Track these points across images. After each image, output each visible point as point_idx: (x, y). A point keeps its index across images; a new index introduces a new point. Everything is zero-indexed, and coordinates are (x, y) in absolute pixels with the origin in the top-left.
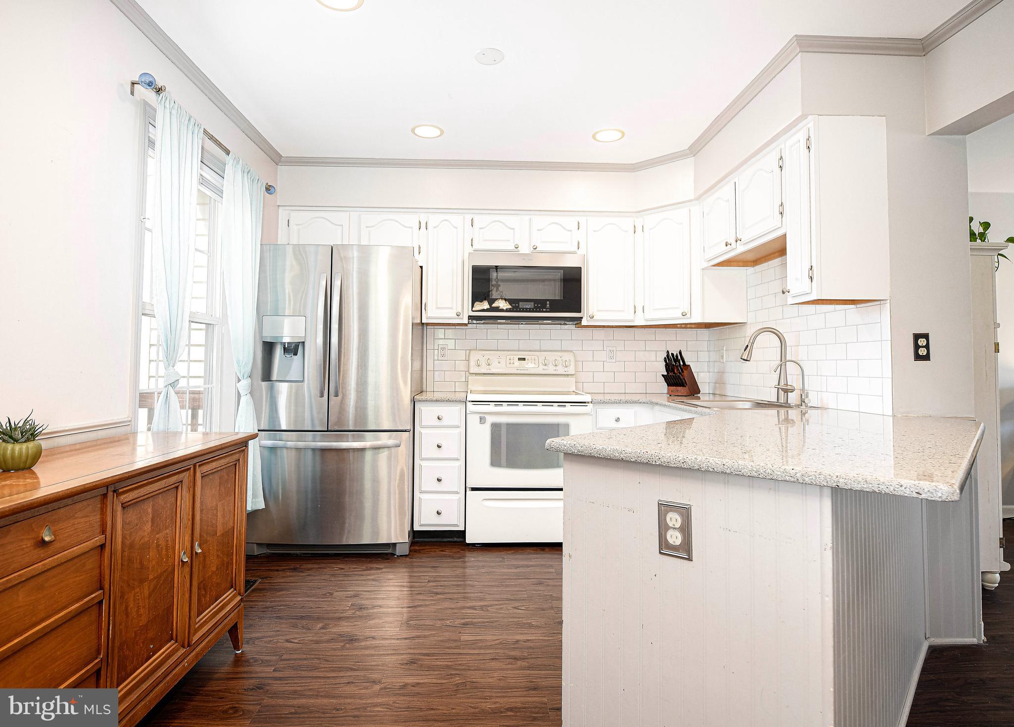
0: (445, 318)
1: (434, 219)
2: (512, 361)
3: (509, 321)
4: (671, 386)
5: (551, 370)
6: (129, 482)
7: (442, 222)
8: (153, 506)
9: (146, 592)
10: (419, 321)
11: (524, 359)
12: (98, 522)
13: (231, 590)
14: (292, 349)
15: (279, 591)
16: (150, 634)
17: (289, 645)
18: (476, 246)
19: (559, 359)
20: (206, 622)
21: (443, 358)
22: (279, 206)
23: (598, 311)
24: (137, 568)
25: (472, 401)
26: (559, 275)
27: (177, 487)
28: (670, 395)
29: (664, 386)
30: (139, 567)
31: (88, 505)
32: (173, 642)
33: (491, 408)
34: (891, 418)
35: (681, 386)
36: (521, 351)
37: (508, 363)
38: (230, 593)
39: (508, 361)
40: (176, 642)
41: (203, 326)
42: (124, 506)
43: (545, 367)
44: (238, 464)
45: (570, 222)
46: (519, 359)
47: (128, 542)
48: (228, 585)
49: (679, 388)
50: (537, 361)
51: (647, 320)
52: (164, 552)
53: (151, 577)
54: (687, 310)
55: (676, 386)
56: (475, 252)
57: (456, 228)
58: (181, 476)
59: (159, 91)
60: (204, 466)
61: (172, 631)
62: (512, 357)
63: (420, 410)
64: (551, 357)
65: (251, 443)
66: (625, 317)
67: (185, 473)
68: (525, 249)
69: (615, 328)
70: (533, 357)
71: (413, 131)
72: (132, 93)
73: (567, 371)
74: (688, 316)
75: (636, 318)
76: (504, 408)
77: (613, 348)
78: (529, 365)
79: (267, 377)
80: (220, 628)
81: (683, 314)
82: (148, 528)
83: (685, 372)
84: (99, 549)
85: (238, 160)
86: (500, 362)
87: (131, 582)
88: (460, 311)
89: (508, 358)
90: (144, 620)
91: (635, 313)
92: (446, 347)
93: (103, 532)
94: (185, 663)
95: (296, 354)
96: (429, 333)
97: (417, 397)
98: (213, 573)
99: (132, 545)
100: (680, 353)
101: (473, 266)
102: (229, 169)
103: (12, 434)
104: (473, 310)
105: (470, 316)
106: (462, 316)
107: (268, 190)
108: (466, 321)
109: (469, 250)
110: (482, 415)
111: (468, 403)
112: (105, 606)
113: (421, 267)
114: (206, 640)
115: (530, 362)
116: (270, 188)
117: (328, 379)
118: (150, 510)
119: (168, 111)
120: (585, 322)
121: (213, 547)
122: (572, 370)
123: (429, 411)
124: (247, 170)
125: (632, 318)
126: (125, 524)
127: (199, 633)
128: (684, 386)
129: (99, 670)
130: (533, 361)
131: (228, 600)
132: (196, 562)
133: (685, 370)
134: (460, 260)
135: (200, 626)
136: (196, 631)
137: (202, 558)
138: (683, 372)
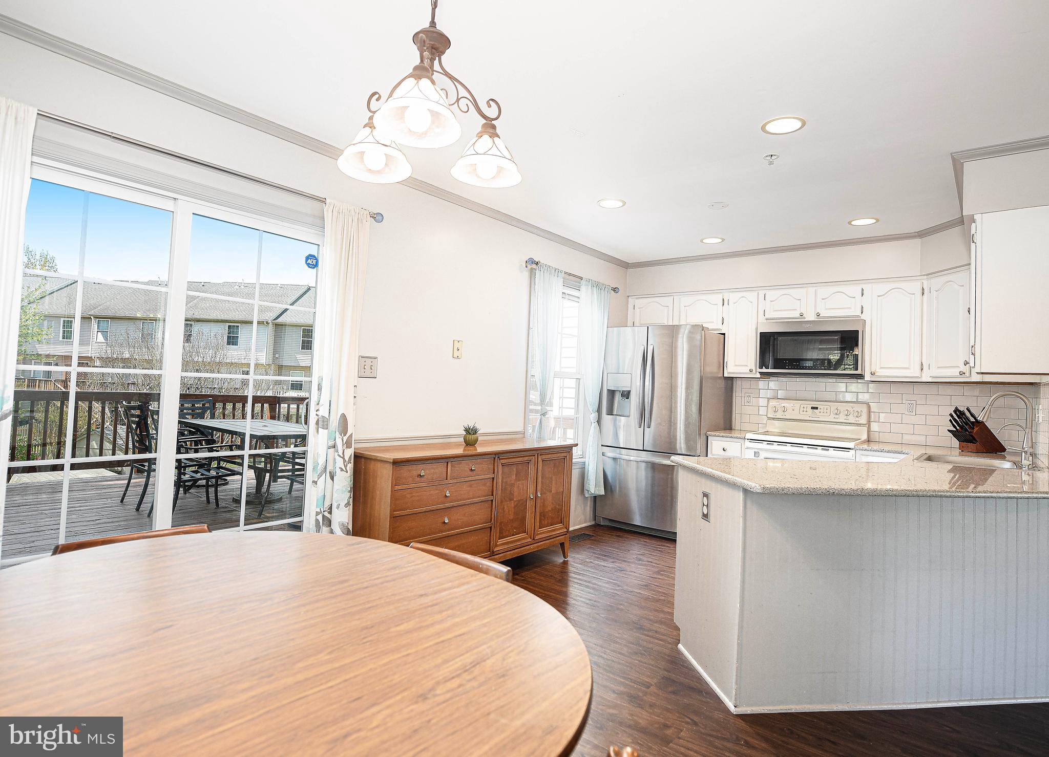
0: (741, 373)
1: (733, 297)
2: (805, 410)
3: (797, 376)
4: (964, 443)
5: (842, 419)
6: (505, 455)
7: (740, 298)
8: (517, 469)
9: (513, 505)
11: (817, 408)
12: (492, 468)
13: (561, 525)
14: (626, 395)
18: (767, 316)
19: (850, 409)
20: (543, 533)
21: (749, 405)
22: (628, 298)
23: (881, 368)
25: (751, 440)
27: (529, 463)
28: (962, 451)
29: (956, 443)
30: (509, 493)
31: (488, 461)
32: (526, 534)
33: (764, 446)
35: (971, 443)
36: (818, 401)
37: (801, 411)
38: (559, 526)
39: (802, 409)
40: (528, 535)
42: (503, 465)
43: (836, 416)
44: (566, 460)
45: (855, 290)
46: (813, 408)
47: (504, 480)
48: (559, 521)
50: (828, 411)
51: (933, 377)
52: (522, 491)
53: (515, 500)
56: (767, 322)
57: (752, 302)
58: (530, 458)
59: (537, 264)
61: (525, 530)
62: (805, 406)
63: (711, 445)
64: (843, 407)
66: (912, 373)
67: (532, 457)
68: (810, 317)
70: (826, 407)
71: (701, 241)
72: (527, 267)
73: (858, 421)
74: (967, 374)
75: (923, 375)
76: (775, 447)
77: (912, 402)
78: (819, 414)
79: (610, 412)
80: (553, 540)
81: (961, 373)
82: (514, 477)
83: (976, 429)
84: (492, 479)
85: (588, 281)
86: (794, 409)
87: (506, 498)
88: (754, 369)
89: (802, 406)
90: (511, 517)
91: (922, 369)
92: (751, 395)
93: (494, 473)
94: (532, 547)
95: (628, 398)
96: (737, 385)
97: (709, 433)
98: (549, 511)
99: (506, 482)
100: (968, 410)
101: (761, 333)
102: (583, 288)
103: (468, 431)
104: (761, 367)
105: (759, 372)
106: (754, 371)
107: (614, 291)
108: (758, 375)
109: (762, 319)
110: (756, 450)
111: (746, 440)
112: (494, 503)
113: (724, 334)
114: (544, 542)
115: (822, 411)
116: (615, 290)
117: (644, 416)
118: (515, 470)
119: (542, 272)
120: (868, 377)
121: (549, 497)
122: (863, 420)
123: (717, 444)
124: (597, 285)
125: (917, 373)
126: (503, 472)
127: (540, 536)
128: (973, 443)
129: (491, 527)
130: (825, 411)
131: (559, 528)
132: (539, 501)
133: (977, 427)
134: (755, 327)
135: (541, 534)
136: (538, 534)
137: (542, 501)
138: (974, 429)
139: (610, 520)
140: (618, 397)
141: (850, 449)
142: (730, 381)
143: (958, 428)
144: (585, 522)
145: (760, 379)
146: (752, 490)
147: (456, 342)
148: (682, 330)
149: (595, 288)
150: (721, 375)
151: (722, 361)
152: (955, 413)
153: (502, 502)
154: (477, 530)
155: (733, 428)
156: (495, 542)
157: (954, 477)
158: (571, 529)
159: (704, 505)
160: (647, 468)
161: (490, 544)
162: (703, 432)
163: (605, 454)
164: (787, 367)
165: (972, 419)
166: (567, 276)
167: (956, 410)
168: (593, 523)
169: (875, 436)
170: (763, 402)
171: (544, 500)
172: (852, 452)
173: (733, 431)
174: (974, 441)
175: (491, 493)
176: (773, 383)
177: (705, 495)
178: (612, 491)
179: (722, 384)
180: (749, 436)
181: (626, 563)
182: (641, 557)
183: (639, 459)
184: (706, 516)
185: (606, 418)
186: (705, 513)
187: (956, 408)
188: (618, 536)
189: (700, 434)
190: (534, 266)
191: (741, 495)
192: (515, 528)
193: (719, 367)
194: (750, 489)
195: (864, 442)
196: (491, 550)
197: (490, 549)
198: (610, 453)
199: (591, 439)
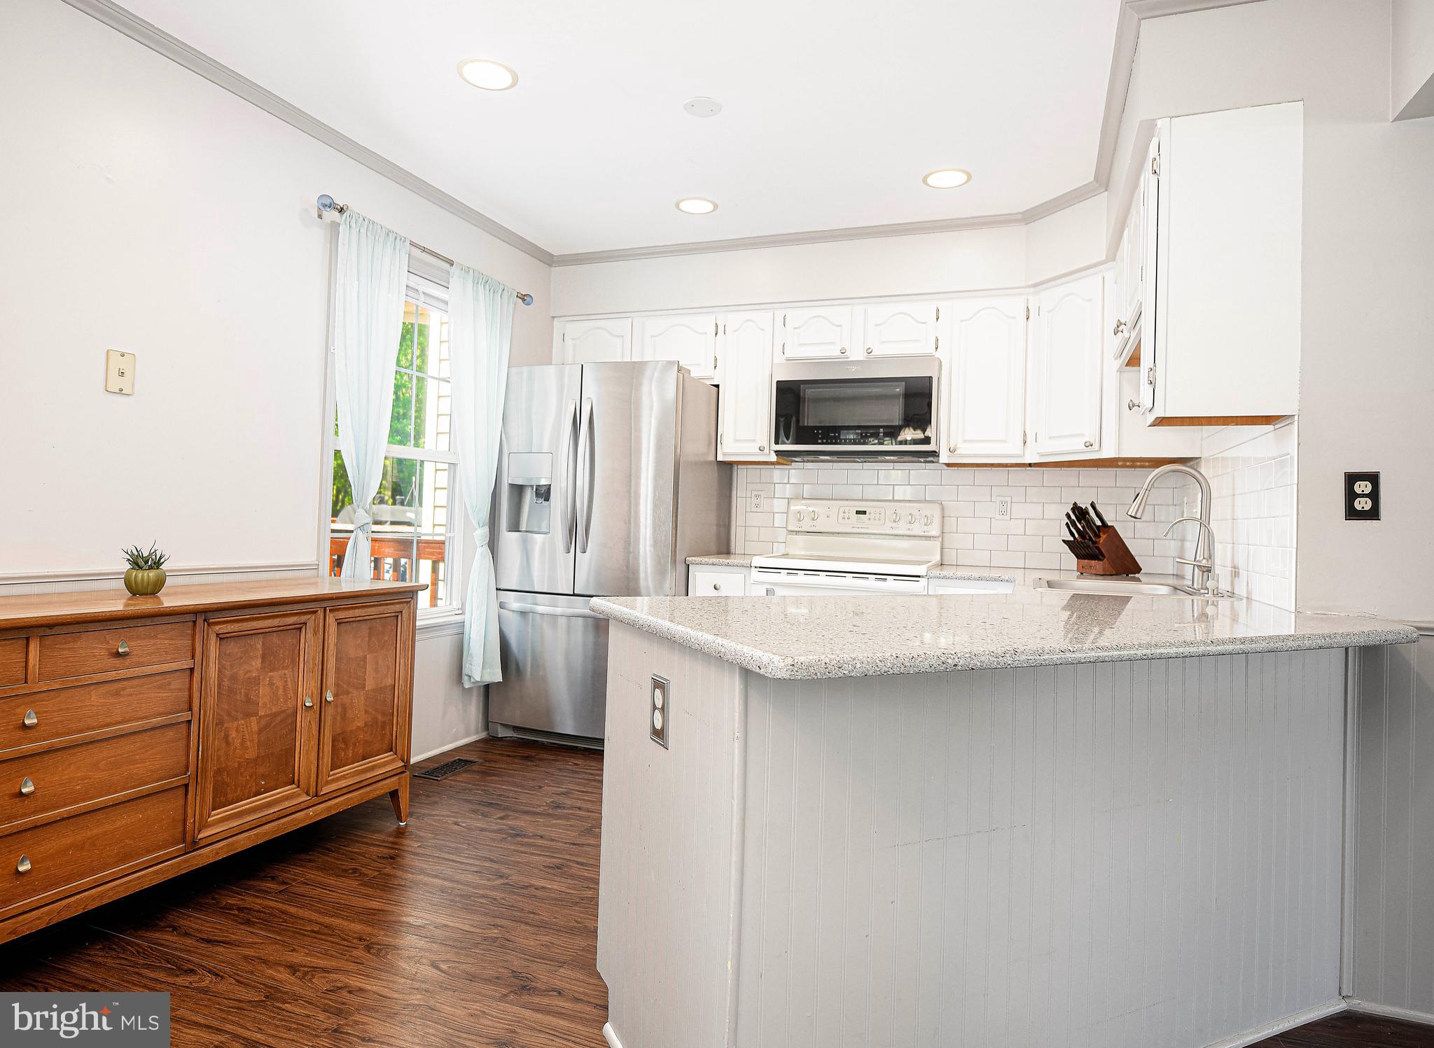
1: (733, 322)
2: (846, 515)
3: (835, 458)
4: (1082, 559)
5: (903, 528)
7: (744, 321)
8: (263, 643)
9: (255, 728)
10: (712, 458)
11: (864, 513)
12: (188, 646)
13: (389, 754)
14: (544, 493)
15: (490, 776)
16: (261, 770)
17: (456, 827)
18: (788, 354)
19: (915, 512)
20: (344, 777)
21: (758, 510)
22: (553, 317)
23: (965, 441)
24: (241, 701)
25: (760, 567)
26: (899, 389)
27: (300, 629)
28: (1082, 574)
29: (1071, 560)
30: (243, 699)
31: (174, 629)
32: (294, 786)
33: (783, 577)
34: (1293, 616)
35: (1095, 560)
36: (867, 500)
37: (840, 518)
38: (387, 756)
39: (841, 515)
40: (298, 787)
41: (446, 466)
42: (221, 638)
43: (894, 525)
44: (400, 617)
45: (926, 310)
46: (858, 512)
47: (228, 673)
48: (385, 746)
49: (1093, 562)
50: (882, 516)
51: (1043, 455)
52: (281, 692)
53: (261, 713)
54: (1094, 439)
55: (1088, 559)
56: (788, 362)
57: (763, 330)
58: (303, 618)
59: (341, 210)
60: (340, 612)
61: (294, 775)
62: (849, 509)
63: (695, 577)
64: (903, 509)
65: (420, 593)
66: (1010, 450)
67: (309, 616)
68: (857, 354)
69: (1010, 467)
70: (878, 510)
71: (677, 206)
72: (320, 216)
73: (928, 531)
74: (1096, 446)
75: (1027, 452)
76: (801, 578)
77: (1006, 499)
78: (867, 521)
79: (515, 527)
80: (368, 789)
81: (1087, 445)
82: (257, 663)
83: (1103, 537)
84: (188, 672)
85: (467, 270)
86: (829, 516)
87: (233, 713)
88: (766, 444)
89: (842, 510)
90: (251, 754)
91: (1025, 443)
92: (762, 493)
93: (193, 657)
94: (311, 812)
95: (547, 499)
96: (740, 475)
97: (690, 559)
98: (358, 728)
99: (233, 678)
100: (1093, 505)
101: (778, 382)
102: (455, 283)
103: (138, 562)
104: (777, 442)
105: (776, 452)
106: (767, 451)
107: (524, 300)
108: (774, 458)
109: (779, 359)
110: (769, 587)
111: (753, 569)
112: (194, 727)
113: (717, 386)
114: (345, 797)
115: (872, 516)
116: (524, 298)
117: (575, 531)
118: (259, 646)
119: (354, 231)
120: (944, 458)
121: (358, 701)
122: (934, 531)
123: (705, 578)
124: (482, 280)
125: (1019, 452)
126: (221, 655)
127: (333, 787)
128: (1099, 560)
129: (186, 786)
130: (878, 516)
131: (385, 763)
132: (329, 713)
133: (1104, 533)
134: (768, 373)
135: (333, 781)
136: (328, 783)
137: (339, 710)
138: (1099, 537)
139: (516, 728)
140: (529, 496)
141: (919, 576)
142: (727, 468)
143: (1077, 536)
144: (467, 735)
145: (777, 467)
146: (762, 672)
147: (115, 358)
148: (648, 373)
149: (481, 288)
150: (713, 459)
151: (713, 434)
152: (1074, 512)
153: (220, 723)
154: (143, 797)
155: (733, 550)
156: (201, 815)
157: (1071, 616)
158: (413, 760)
159: (655, 708)
160: (585, 627)
161: (185, 824)
162: (680, 557)
163: (507, 605)
164: (820, 441)
165: (1099, 523)
166: (416, 252)
167: (1076, 508)
168: (483, 735)
169: (950, 557)
170: (779, 505)
171: (345, 711)
172: (923, 581)
173: (732, 556)
174: (1101, 557)
175: (187, 706)
176: (796, 473)
177: (659, 685)
178: (519, 671)
179: (714, 473)
180: (757, 561)
181: (527, 818)
182: (562, 799)
183: (570, 611)
184: (659, 734)
185: (509, 539)
186: (658, 726)
187: (1075, 504)
188: (526, 758)
189: (674, 562)
190: (335, 215)
191: (737, 683)
192: (264, 777)
193: (710, 443)
194: (757, 670)
195: (935, 566)
196: (189, 839)
197: (184, 837)
198: (514, 602)
199: (474, 576)
